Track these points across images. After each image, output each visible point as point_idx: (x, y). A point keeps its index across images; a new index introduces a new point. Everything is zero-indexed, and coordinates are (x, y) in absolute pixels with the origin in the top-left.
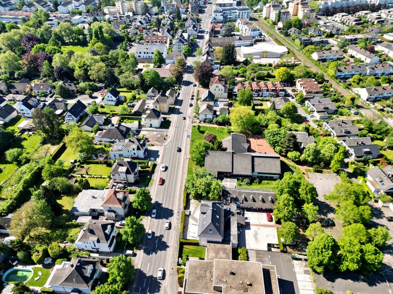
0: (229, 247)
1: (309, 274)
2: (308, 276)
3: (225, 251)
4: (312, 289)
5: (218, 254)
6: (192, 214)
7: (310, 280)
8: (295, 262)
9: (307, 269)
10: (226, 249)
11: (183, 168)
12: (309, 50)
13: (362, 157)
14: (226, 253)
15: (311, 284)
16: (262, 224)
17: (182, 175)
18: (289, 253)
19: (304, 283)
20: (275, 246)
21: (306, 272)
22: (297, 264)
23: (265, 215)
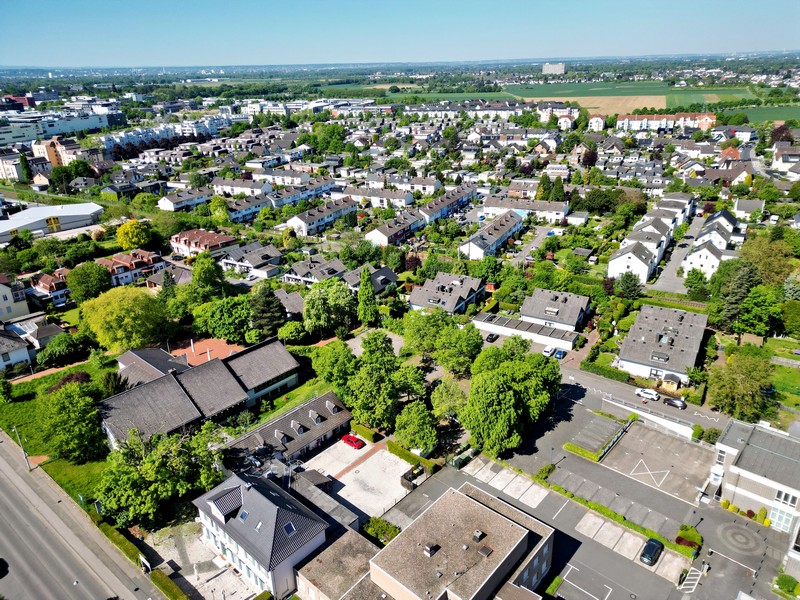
0: (350, 536)
1: (502, 468)
2: (504, 472)
3: (350, 550)
4: (530, 483)
5: (344, 568)
6: (179, 563)
7: (513, 476)
8: (467, 469)
9: (491, 464)
10: (350, 546)
11: (40, 494)
12: (144, 202)
13: (384, 290)
14: (358, 551)
15: (519, 479)
16: (353, 461)
17: (56, 511)
18: (445, 465)
19: (513, 485)
20: (415, 472)
21: (496, 469)
22: (473, 471)
23: (341, 445)
